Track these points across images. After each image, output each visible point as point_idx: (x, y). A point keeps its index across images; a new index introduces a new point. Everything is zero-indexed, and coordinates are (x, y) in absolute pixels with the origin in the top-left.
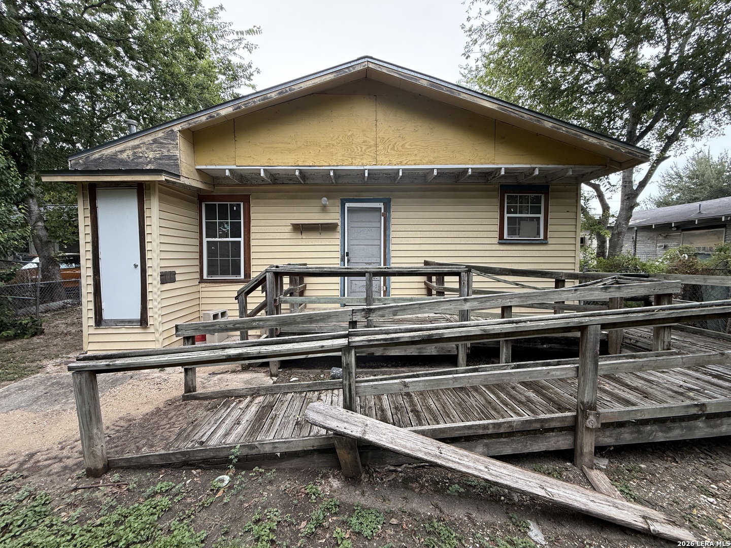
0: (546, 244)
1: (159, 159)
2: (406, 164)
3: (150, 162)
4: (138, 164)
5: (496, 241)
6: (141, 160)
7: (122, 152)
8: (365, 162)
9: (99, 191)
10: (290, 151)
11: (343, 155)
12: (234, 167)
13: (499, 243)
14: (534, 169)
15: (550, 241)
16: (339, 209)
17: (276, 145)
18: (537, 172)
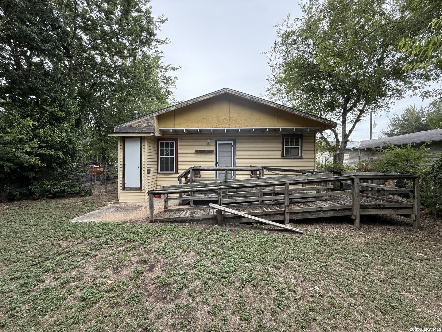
0: (302, 158)
1: (148, 127)
2: (242, 127)
3: (144, 128)
4: (139, 129)
5: (281, 157)
6: (141, 127)
7: (134, 124)
8: (225, 126)
9: (126, 139)
10: (196, 122)
12: (174, 128)
14: (294, 128)
16: (214, 144)
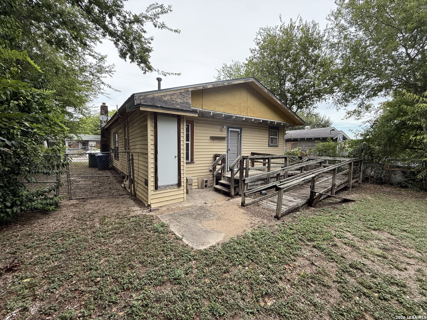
0: (278, 147)
1: (183, 103)
2: (255, 117)
3: (178, 104)
4: (172, 104)
5: (267, 145)
6: (174, 102)
7: (165, 96)
8: (244, 114)
9: (159, 117)
10: (222, 106)
11: (238, 111)
12: (201, 110)
13: (268, 146)
14: (281, 123)
15: (279, 146)
16: (226, 131)
17: (217, 103)
18: (282, 124)
